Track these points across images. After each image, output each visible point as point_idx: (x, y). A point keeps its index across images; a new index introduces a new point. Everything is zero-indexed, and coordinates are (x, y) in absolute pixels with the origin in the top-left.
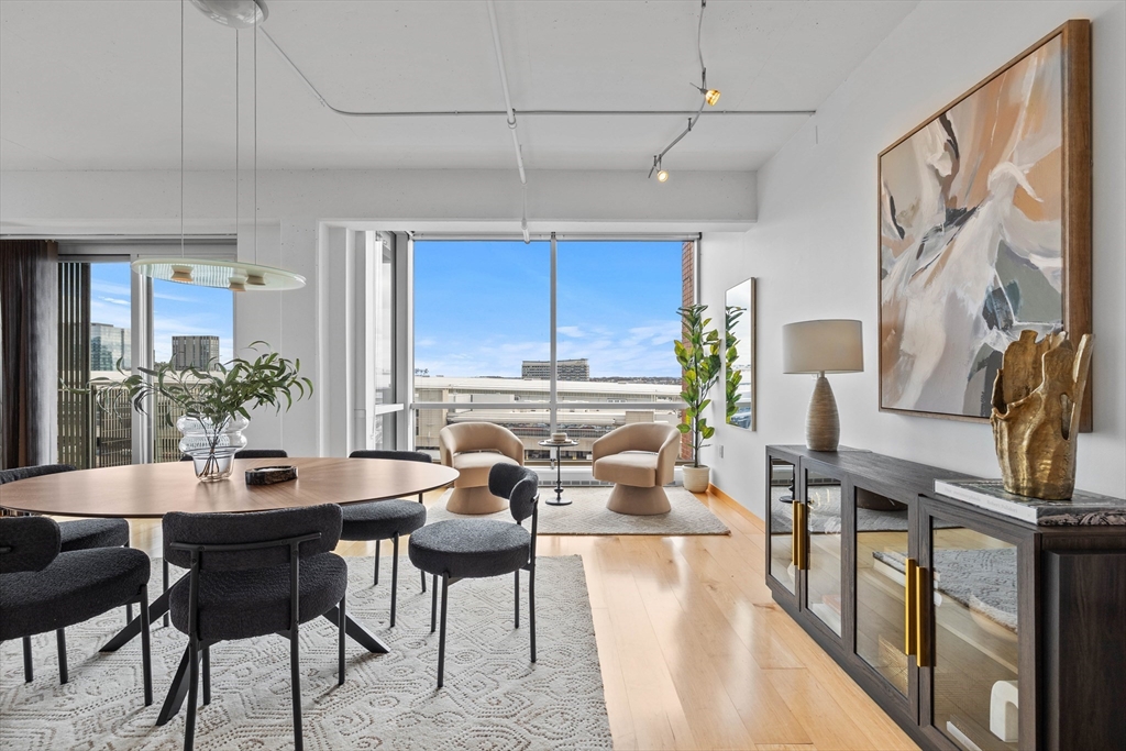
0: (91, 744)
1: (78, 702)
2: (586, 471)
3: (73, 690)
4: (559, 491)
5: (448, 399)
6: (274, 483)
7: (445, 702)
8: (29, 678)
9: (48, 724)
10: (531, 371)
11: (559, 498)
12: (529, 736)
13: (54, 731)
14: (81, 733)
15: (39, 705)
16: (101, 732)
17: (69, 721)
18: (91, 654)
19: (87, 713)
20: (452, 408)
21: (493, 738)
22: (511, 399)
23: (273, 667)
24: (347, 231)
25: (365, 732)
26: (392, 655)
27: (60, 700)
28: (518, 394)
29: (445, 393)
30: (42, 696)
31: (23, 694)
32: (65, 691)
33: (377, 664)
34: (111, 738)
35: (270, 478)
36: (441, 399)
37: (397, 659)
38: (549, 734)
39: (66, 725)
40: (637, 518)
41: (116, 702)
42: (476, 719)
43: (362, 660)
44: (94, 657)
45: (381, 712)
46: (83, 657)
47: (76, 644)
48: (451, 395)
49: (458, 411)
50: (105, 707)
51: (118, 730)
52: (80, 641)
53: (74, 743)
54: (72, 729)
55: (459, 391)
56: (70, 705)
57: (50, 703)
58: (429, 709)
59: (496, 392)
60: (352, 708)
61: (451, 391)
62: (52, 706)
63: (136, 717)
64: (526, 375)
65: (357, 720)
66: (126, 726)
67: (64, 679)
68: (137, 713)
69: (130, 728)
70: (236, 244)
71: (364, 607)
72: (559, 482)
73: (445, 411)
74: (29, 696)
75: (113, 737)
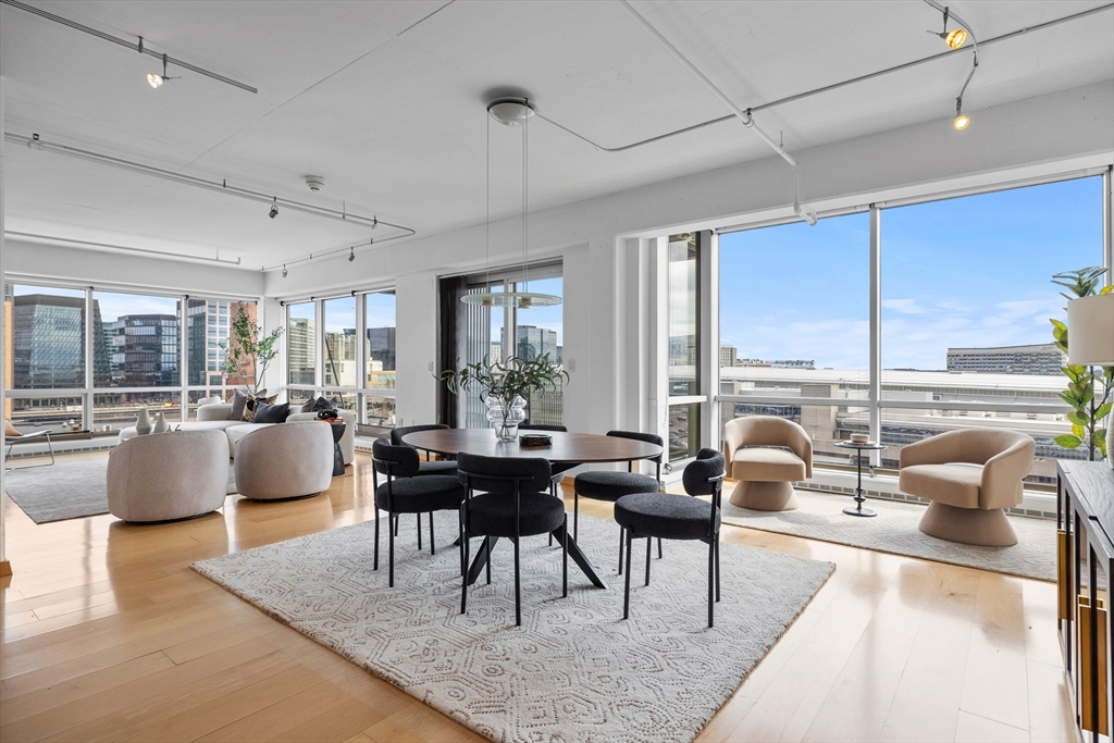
0: (432, 585)
1: (435, 565)
2: (892, 481)
3: (435, 559)
4: (859, 500)
5: (838, 394)
7: (623, 628)
8: (420, 548)
9: (420, 570)
10: (960, 361)
11: (859, 508)
12: (665, 666)
13: (421, 574)
14: (430, 579)
16: (438, 581)
17: (428, 572)
18: (449, 544)
19: (436, 571)
20: (843, 406)
21: (639, 659)
22: (929, 397)
23: (531, 576)
24: (641, 241)
25: (561, 626)
26: (607, 591)
28: (938, 391)
29: (834, 389)
31: (416, 554)
32: (432, 558)
33: (595, 594)
34: (441, 585)
35: (531, 441)
36: (829, 395)
37: (609, 595)
38: (681, 671)
39: (426, 573)
40: (949, 544)
41: (450, 570)
42: (636, 644)
43: (585, 588)
44: (449, 546)
45: (576, 619)
46: (445, 545)
47: (445, 537)
48: (843, 391)
49: (851, 410)
50: (444, 570)
51: (445, 583)
52: (448, 536)
53: (426, 582)
54: (428, 575)
55: (853, 386)
56: (431, 565)
57: (424, 562)
58: (610, 628)
59: (906, 388)
60: (563, 611)
61: (842, 386)
63: (455, 579)
64: (951, 368)
65: (561, 618)
67: (433, 553)
68: (456, 577)
69: (450, 583)
70: (562, 264)
71: (610, 557)
72: (859, 490)
73: (834, 409)
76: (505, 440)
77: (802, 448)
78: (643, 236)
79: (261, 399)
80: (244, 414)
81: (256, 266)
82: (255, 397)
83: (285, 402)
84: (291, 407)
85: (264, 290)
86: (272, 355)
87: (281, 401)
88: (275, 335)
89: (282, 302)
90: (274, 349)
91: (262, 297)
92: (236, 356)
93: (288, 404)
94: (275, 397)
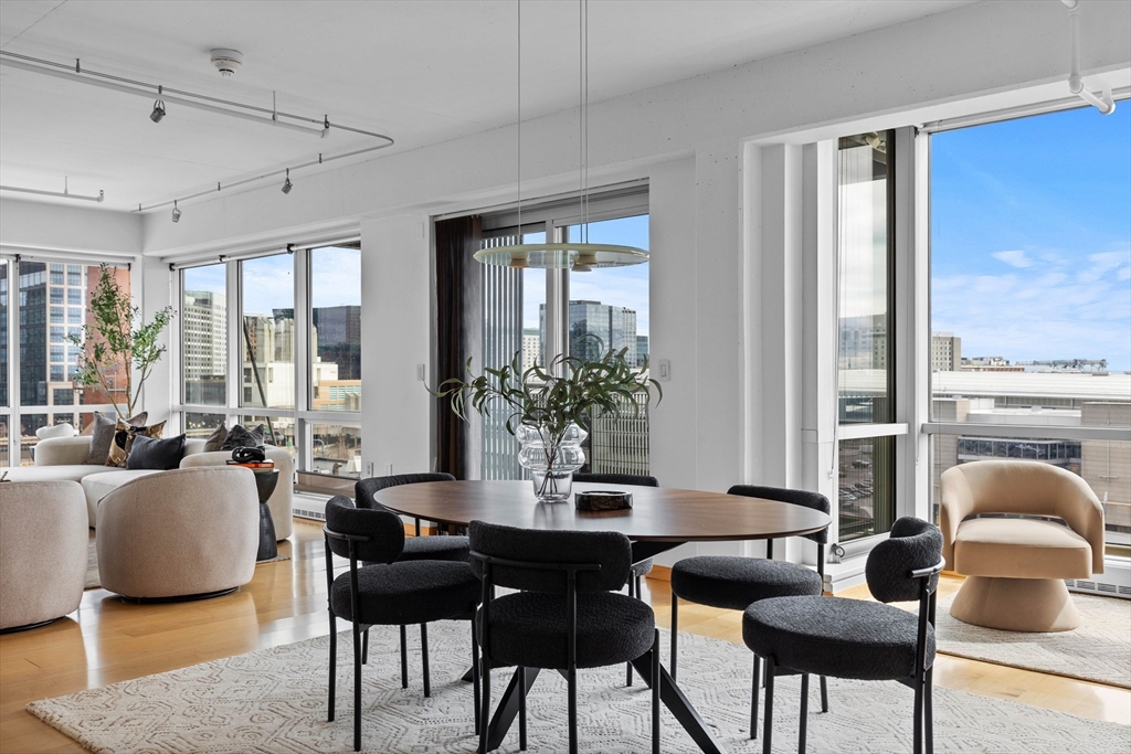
0: (427, 749)
1: (430, 715)
3: (430, 704)
6: (600, 510)
8: (405, 685)
9: (405, 724)
13: (407, 730)
14: (423, 738)
15: (406, 707)
16: (437, 742)
17: (419, 727)
18: (455, 679)
19: (433, 725)
23: (597, 738)
24: (787, 149)
27: (419, 708)
30: (409, 701)
31: (398, 696)
32: (425, 703)
35: (596, 503)
39: (415, 729)
41: (456, 724)
44: (455, 682)
46: (448, 680)
47: (448, 667)
50: (447, 725)
51: (448, 746)
52: (452, 666)
53: (416, 743)
54: (419, 732)
56: (425, 715)
57: (411, 708)
62: (412, 712)
63: (465, 740)
66: (455, 745)
67: (427, 694)
68: (467, 737)
69: (457, 747)
70: (647, 191)
74: (401, 698)
75: (443, 749)
76: (549, 501)
77: (1084, 518)
78: (792, 140)
79: (138, 430)
80: (111, 453)
81: (128, 204)
82: (128, 426)
83: (178, 434)
84: (187, 441)
85: (141, 247)
86: (155, 355)
87: (171, 432)
88: (161, 320)
89: (172, 265)
90: (158, 344)
91: (139, 257)
92: (98, 357)
93: (183, 437)
94: (162, 424)
